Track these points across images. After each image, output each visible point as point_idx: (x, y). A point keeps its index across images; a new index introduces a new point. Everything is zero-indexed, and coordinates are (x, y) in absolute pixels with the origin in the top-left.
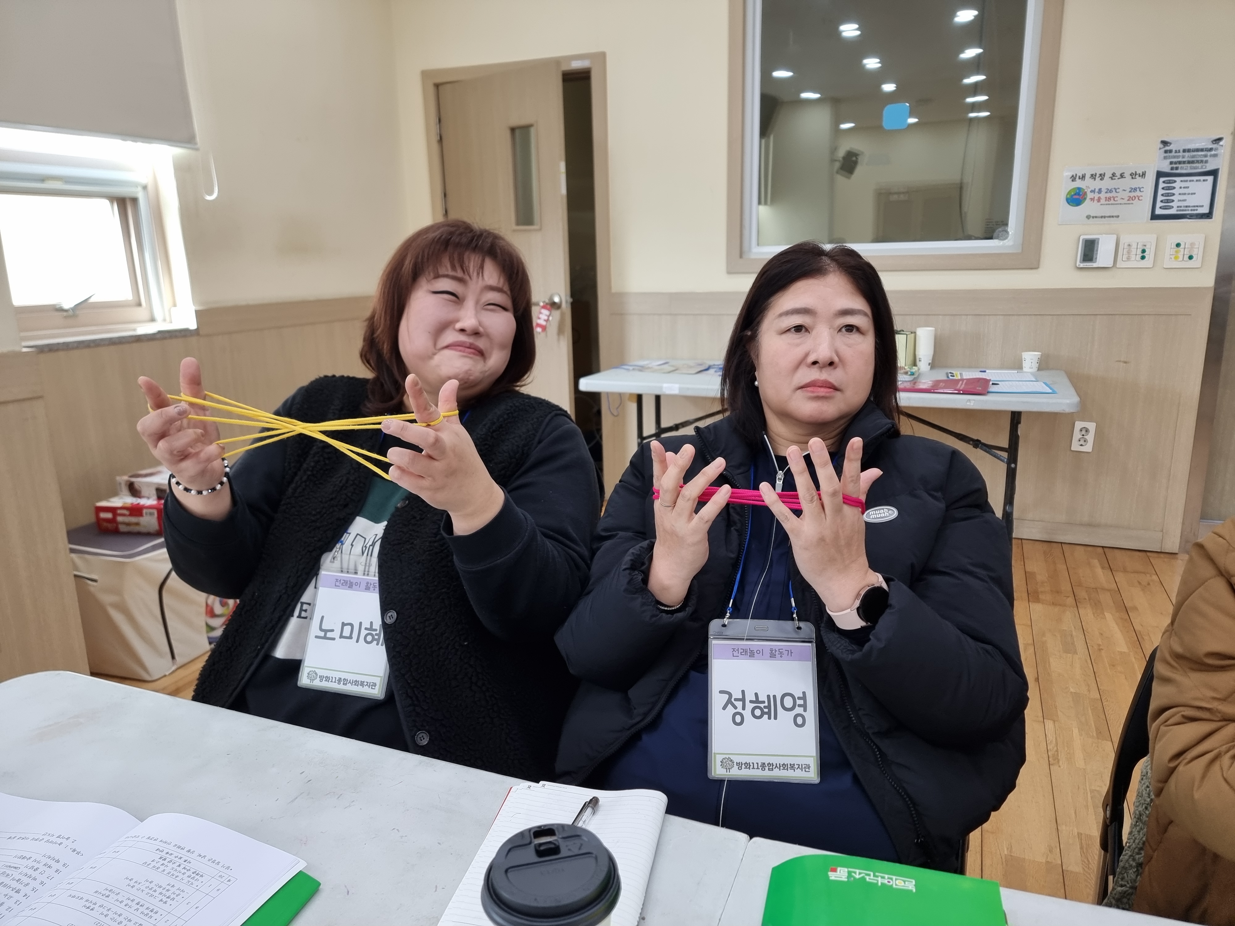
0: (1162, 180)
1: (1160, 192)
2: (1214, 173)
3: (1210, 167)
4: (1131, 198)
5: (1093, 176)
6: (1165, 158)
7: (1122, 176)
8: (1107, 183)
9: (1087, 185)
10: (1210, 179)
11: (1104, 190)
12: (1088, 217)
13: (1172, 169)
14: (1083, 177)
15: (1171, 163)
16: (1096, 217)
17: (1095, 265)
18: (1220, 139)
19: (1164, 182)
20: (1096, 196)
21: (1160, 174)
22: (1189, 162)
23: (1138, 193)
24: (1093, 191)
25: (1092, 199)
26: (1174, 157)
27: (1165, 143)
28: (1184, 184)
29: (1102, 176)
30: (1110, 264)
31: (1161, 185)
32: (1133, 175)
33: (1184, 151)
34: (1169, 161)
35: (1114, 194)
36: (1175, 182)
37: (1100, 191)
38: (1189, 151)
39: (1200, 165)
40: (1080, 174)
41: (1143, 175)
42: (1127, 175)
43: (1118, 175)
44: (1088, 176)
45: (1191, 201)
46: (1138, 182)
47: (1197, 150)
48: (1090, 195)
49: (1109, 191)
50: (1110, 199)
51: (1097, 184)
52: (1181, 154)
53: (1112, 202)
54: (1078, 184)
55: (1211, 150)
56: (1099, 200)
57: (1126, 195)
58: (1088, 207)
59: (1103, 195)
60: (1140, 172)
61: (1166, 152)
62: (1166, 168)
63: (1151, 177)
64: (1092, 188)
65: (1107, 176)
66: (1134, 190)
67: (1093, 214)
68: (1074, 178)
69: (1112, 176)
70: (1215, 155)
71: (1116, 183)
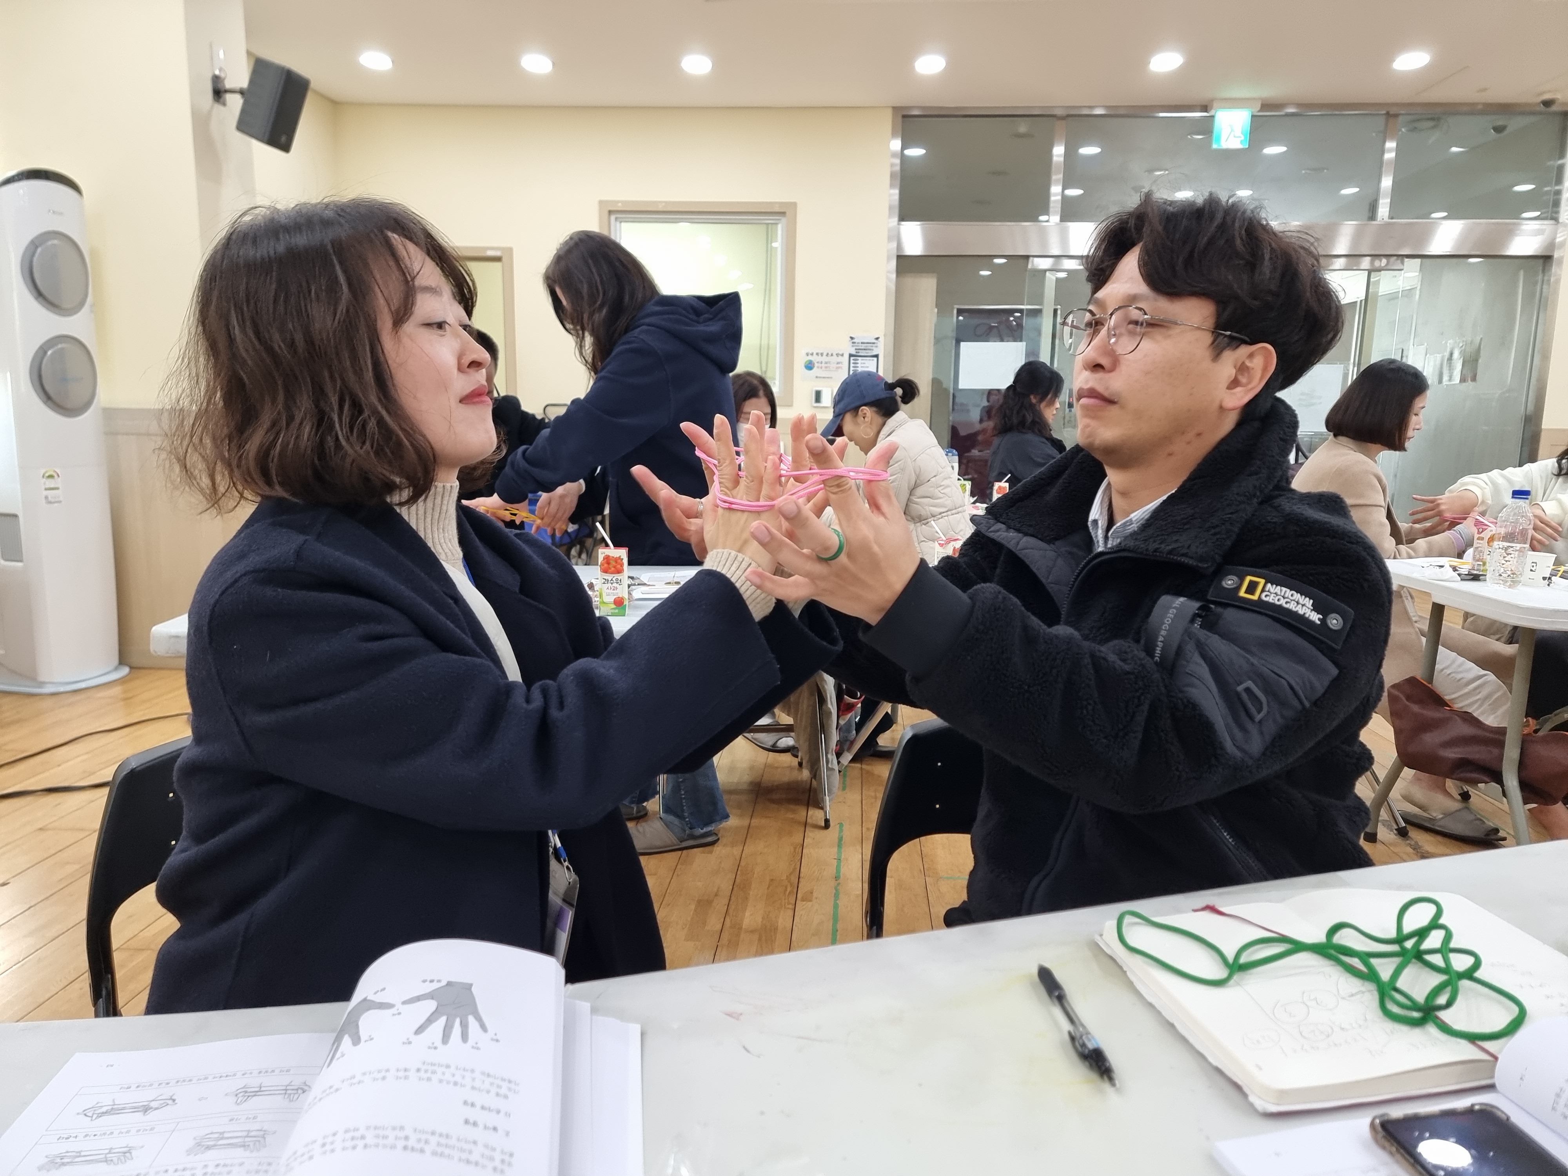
0: (852, 358)
1: (852, 365)
2: (877, 356)
3: (874, 353)
4: (838, 368)
5: (817, 354)
6: (852, 346)
7: (832, 355)
8: (824, 359)
9: (813, 358)
10: (875, 359)
11: (823, 362)
12: (817, 377)
13: (857, 352)
14: (812, 354)
15: (856, 349)
16: (820, 377)
17: (822, 406)
18: (877, 339)
19: (854, 359)
20: (820, 365)
21: (851, 355)
22: (865, 350)
23: (839, 365)
24: (818, 363)
25: (818, 367)
26: (857, 346)
27: (852, 338)
28: (863, 362)
29: (822, 354)
31: (852, 361)
32: (837, 355)
33: (862, 343)
34: (854, 348)
36: (858, 359)
37: (821, 363)
38: (864, 343)
39: (870, 351)
40: (810, 352)
41: (842, 355)
42: (834, 354)
43: (830, 354)
44: (815, 354)
46: (840, 359)
47: (868, 343)
48: (816, 365)
49: (826, 363)
50: (826, 367)
51: (819, 358)
52: (860, 345)
53: (828, 369)
54: (810, 358)
55: (874, 343)
56: (821, 367)
57: (835, 365)
58: (816, 371)
59: (823, 365)
60: (841, 353)
61: (853, 343)
62: (854, 353)
63: (846, 356)
64: (818, 360)
65: (825, 354)
66: (838, 363)
67: (819, 375)
68: (807, 354)
69: (827, 355)
70: (876, 347)
71: (829, 359)
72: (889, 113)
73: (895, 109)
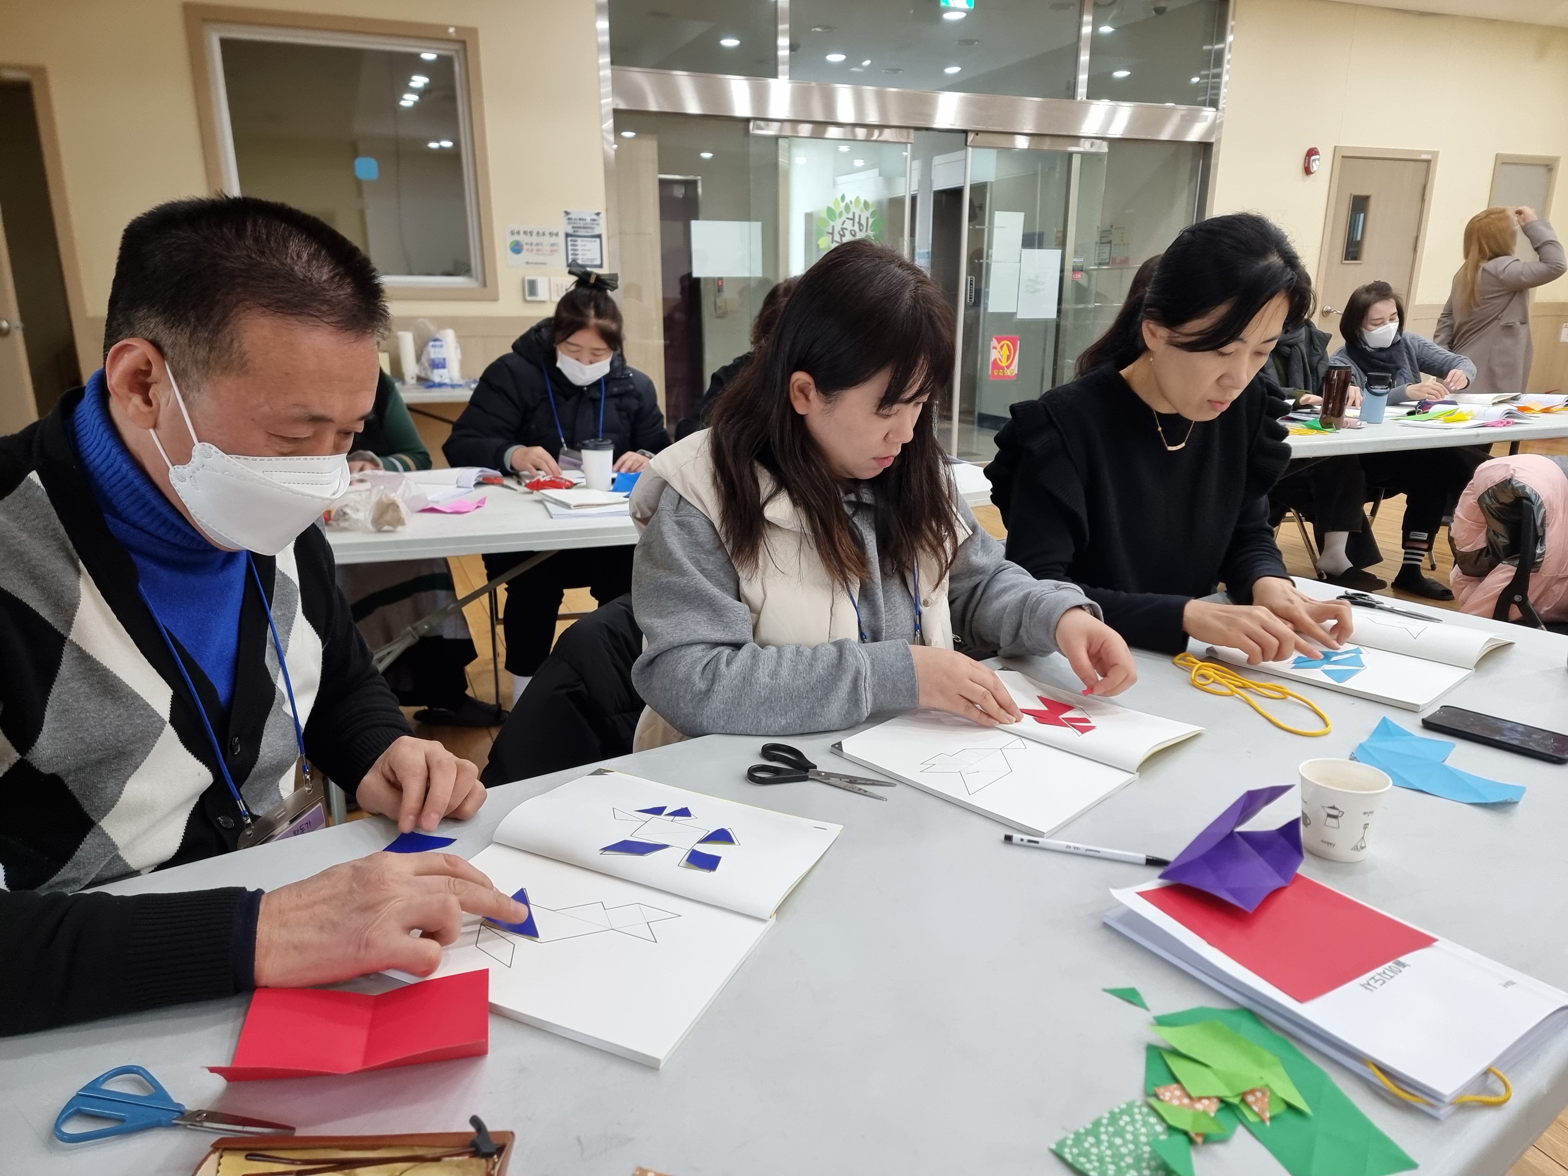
0: (569, 239)
1: (570, 248)
2: (599, 236)
3: (596, 232)
4: (552, 251)
5: (525, 233)
6: (569, 223)
7: (544, 234)
8: (535, 239)
9: (522, 238)
10: (598, 240)
11: (534, 244)
12: (527, 263)
13: (574, 231)
14: (518, 233)
15: (573, 227)
16: (532, 263)
17: (538, 299)
18: (598, 214)
19: (571, 240)
20: (530, 248)
21: (567, 235)
22: (584, 228)
23: (555, 248)
24: (527, 244)
25: (528, 250)
26: (575, 223)
27: (567, 213)
28: (583, 243)
29: (531, 233)
30: (549, 297)
31: (570, 243)
32: (551, 234)
33: (580, 219)
34: (571, 226)
35: (539, 247)
36: (576, 241)
37: (531, 245)
38: (583, 220)
39: (590, 230)
40: (516, 230)
41: (557, 234)
42: (547, 233)
43: (541, 232)
44: (522, 233)
45: (589, 256)
46: (554, 240)
47: (587, 220)
48: (525, 247)
49: (537, 244)
50: (537, 250)
51: (529, 239)
52: (578, 221)
53: (540, 252)
54: (516, 238)
55: (594, 220)
56: (532, 250)
57: (549, 248)
58: (525, 255)
59: (534, 247)
60: (555, 232)
61: (569, 219)
62: (570, 231)
63: (562, 236)
64: (526, 241)
65: (535, 233)
66: (553, 245)
67: (530, 261)
68: (512, 233)
69: (538, 234)
70: (598, 224)
71: (541, 239)
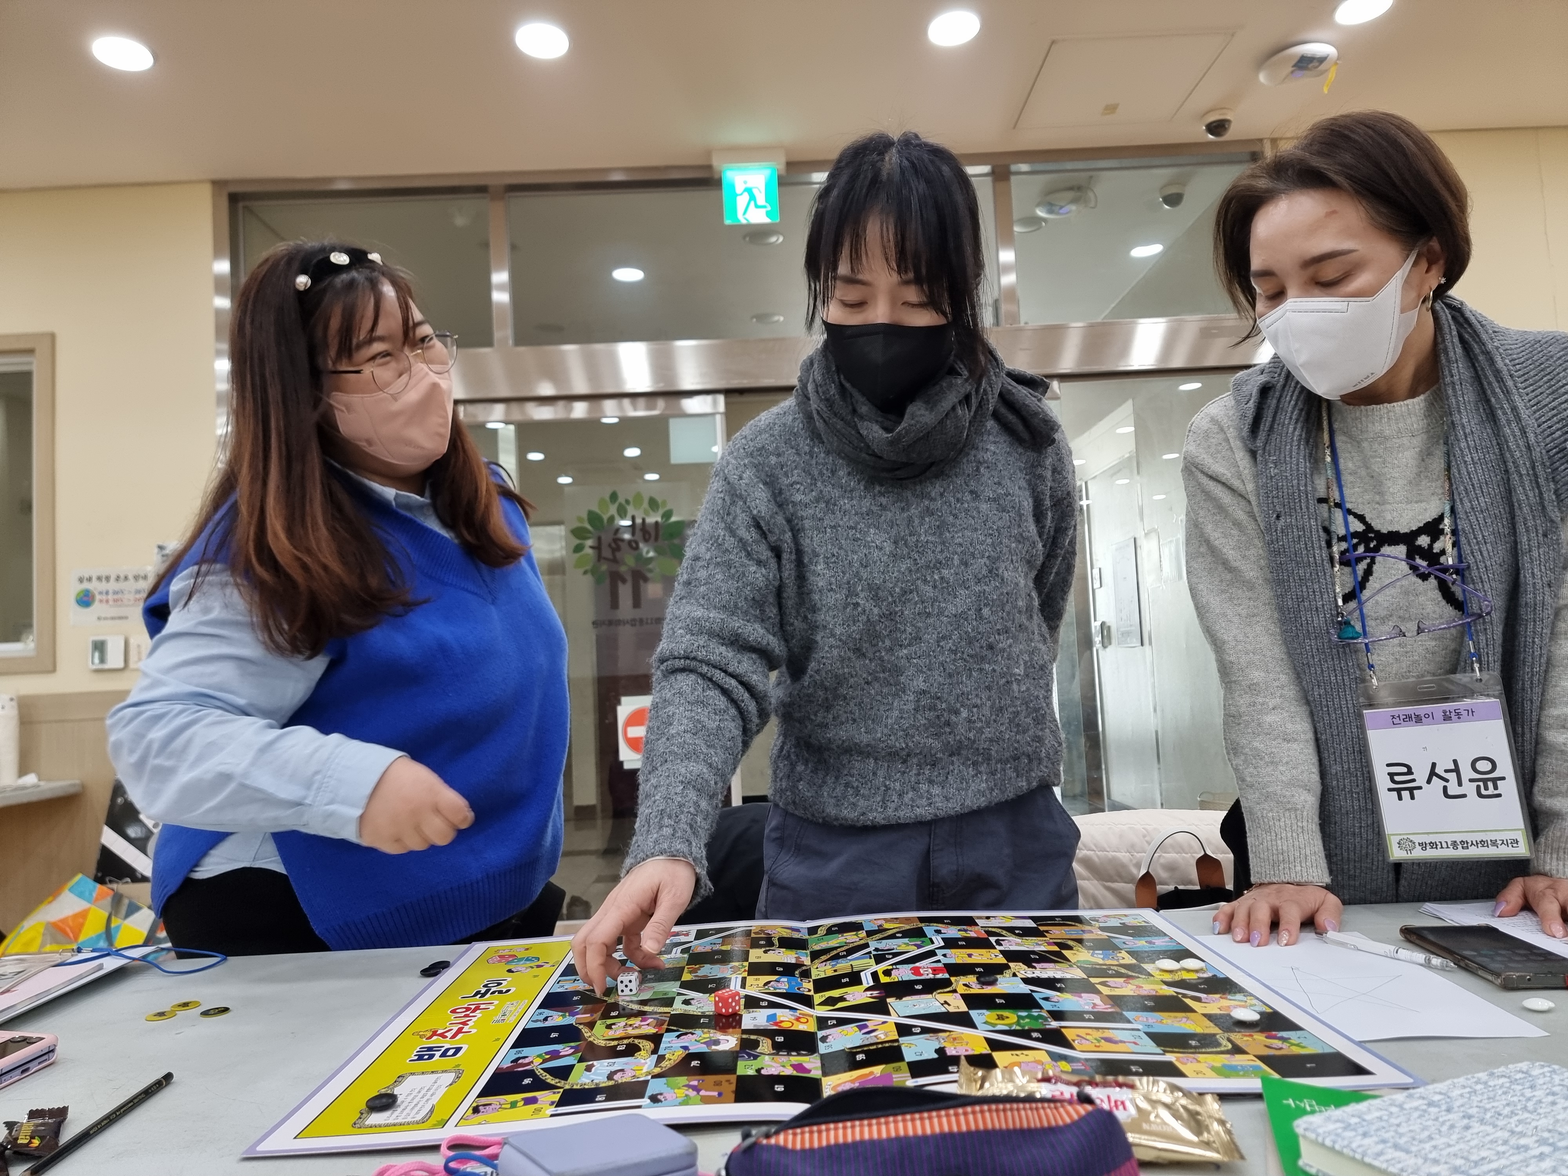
4: (137, 600)
5: (99, 579)
6: (160, 560)
7: (126, 578)
8: (112, 586)
9: (94, 586)
11: (111, 592)
12: (99, 619)
14: (90, 579)
16: (106, 618)
17: (110, 666)
20: (104, 597)
24: (101, 593)
25: (101, 601)
27: (160, 547)
29: (107, 578)
30: (121, 665)
32: (137, 578)
35: (119, 596)
37: (107, 593)
40: (87, 576)
41: (146, 577)
42: (129, 576)
43: (123, 576)
44: (94, 579)
46: (142, 584)
48: (98, 597)
49: (116, 593)
50: (115, 601)
51: (103, 586)
53: (119, 603)
54: (86, 585)
56: (107, 601)
57: (132, 597)
58: (98, 609)
59: (110, 597)
60: (141, 574)
61: (163, 556)
64: (99, 589)
65: (113, 578)
66: (138, 592)
67: (101, 615)
68: (81, 580)
69: (118, 578)
71: (122, 585)
72: (206, 191)
73: (217, 184)
